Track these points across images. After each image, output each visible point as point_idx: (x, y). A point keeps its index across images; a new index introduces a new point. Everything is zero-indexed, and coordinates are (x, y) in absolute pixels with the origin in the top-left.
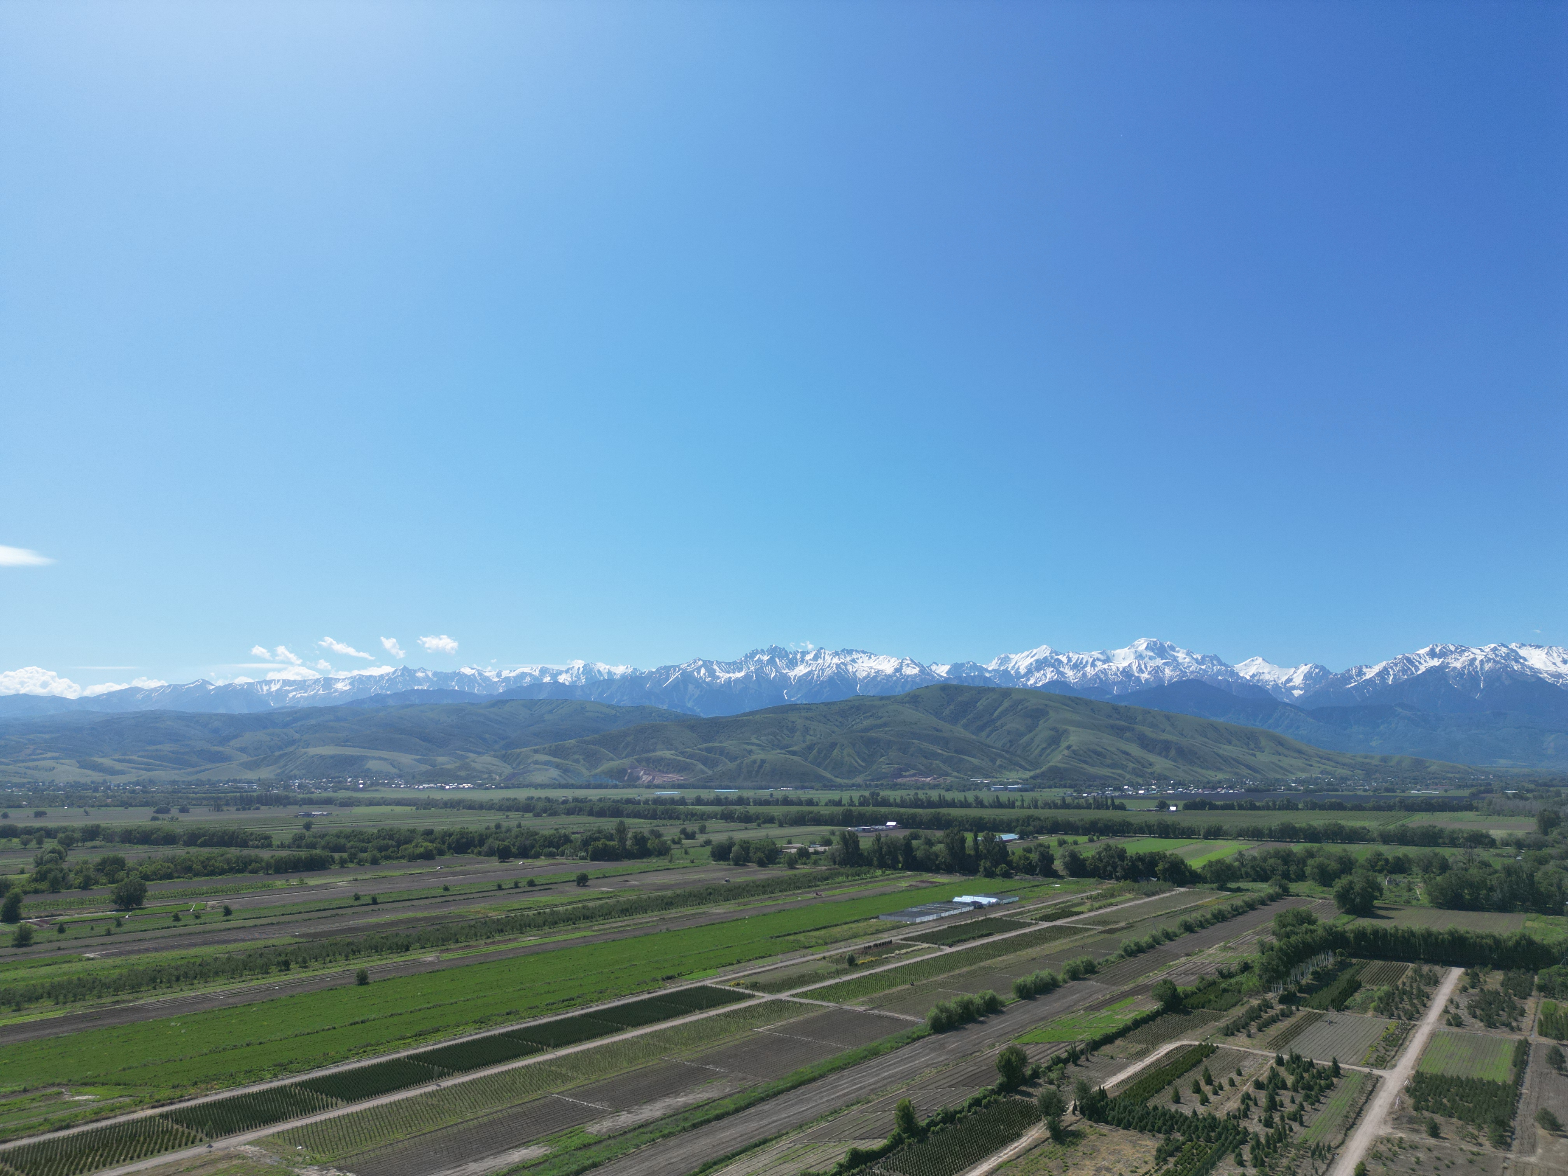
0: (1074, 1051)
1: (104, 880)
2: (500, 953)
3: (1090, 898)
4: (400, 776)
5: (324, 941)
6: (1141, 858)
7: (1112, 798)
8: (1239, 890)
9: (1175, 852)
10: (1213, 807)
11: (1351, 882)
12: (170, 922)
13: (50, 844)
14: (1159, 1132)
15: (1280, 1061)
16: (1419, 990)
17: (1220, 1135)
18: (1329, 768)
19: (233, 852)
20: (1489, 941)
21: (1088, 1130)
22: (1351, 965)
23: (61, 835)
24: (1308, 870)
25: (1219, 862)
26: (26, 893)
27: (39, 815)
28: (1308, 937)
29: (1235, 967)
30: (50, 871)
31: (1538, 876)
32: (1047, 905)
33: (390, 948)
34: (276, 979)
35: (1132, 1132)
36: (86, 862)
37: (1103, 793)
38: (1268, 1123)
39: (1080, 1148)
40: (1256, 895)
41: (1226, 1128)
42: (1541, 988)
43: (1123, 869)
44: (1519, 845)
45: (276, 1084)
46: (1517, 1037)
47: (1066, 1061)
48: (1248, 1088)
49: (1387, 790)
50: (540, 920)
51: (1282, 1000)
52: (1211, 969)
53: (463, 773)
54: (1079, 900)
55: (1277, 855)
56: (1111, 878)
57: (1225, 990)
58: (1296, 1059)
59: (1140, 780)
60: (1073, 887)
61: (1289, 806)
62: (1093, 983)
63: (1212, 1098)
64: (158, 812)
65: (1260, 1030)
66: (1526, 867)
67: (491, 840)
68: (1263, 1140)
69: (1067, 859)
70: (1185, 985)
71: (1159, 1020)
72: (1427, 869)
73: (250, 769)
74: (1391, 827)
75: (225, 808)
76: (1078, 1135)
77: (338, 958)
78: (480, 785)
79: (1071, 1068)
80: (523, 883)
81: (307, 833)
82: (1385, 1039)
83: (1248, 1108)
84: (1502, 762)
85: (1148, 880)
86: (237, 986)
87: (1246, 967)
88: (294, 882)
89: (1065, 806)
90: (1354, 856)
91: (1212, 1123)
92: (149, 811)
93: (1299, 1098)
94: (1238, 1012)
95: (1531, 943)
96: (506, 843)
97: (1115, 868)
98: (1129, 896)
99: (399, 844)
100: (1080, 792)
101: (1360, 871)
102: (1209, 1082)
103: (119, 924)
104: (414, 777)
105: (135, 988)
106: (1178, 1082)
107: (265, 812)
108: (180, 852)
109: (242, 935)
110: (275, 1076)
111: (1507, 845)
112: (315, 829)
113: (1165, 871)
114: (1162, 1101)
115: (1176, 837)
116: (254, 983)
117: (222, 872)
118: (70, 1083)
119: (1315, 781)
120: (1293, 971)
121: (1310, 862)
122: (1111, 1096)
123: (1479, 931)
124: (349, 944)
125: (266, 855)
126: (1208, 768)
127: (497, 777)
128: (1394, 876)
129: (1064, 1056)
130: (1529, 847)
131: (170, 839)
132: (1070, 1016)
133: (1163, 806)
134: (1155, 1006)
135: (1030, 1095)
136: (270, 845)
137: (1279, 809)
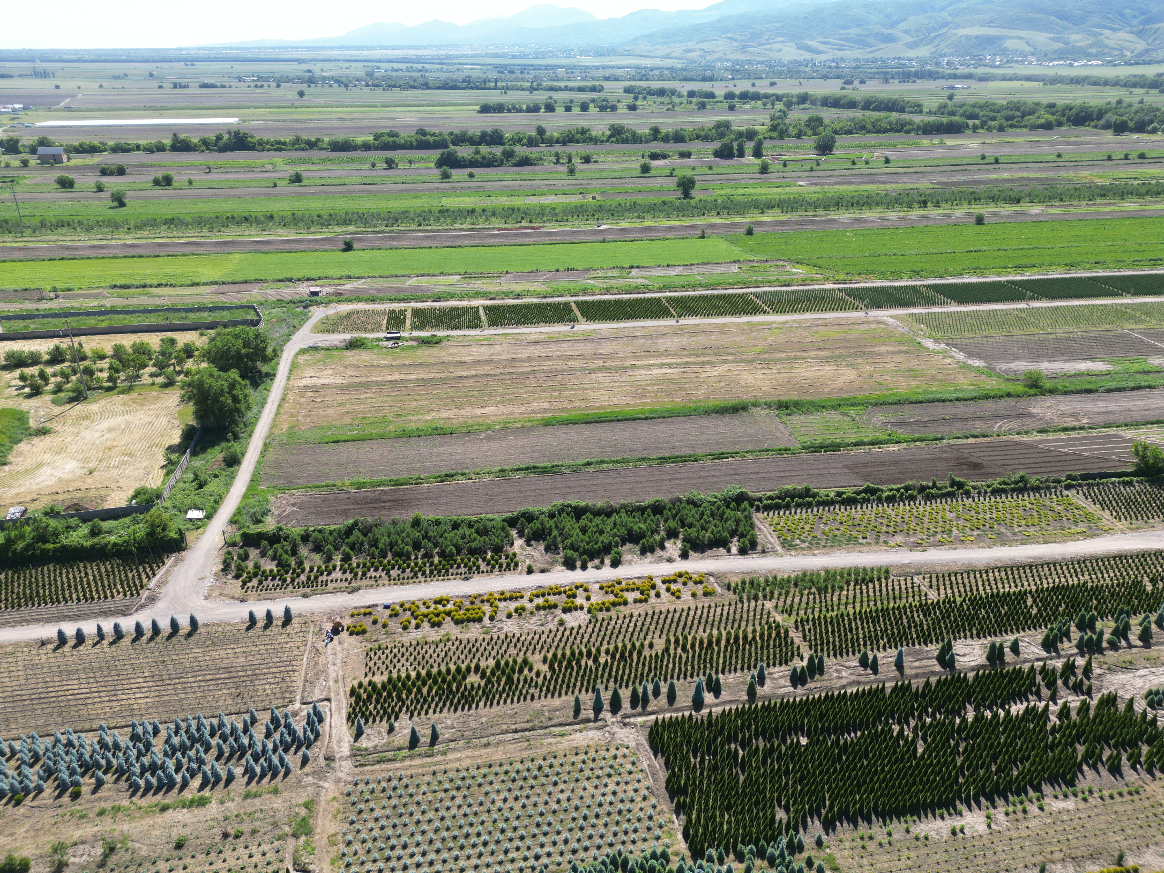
1: (810, 132)
2: (1099, 213)
4: (1033, 54)
5: (954, 189)
12: (849, 165)
13: (779, 106)
19: (895, 116)
23: (785, 99)
26: (765, 139)
27: (773, 84)
30: (778, 124)
33: (1005, 199)
34: (916, 212)
36: (799, 120)
45: (910, 283)
50: (1143, 190)
53: (1093, 51)
64: (845, 83)
67: (1109, 114)
73: (912, 48)
75: (891, 81)
77: (963, 202)
78: (1109, 62)
80: (1134, 155)
81: (950, 103)
86: (889, 214)
88: (936, 142)
92: (840, 82)
96: (1124, 118)
99: (1024, 115)
103: (818, 164)
104: (1046, 55)
105: (827, 208)
107: (920, 84)
108: (858, 114)
109: (896, 178)
110: (911, 278)
112: (956, 100)
116: (902, 213)
117: (886, 131)
118: (789, 261)
124: (972, 193)
125: (917, 119)
127: (1129, 54)
131: (852, 105)
136: (921, 112)
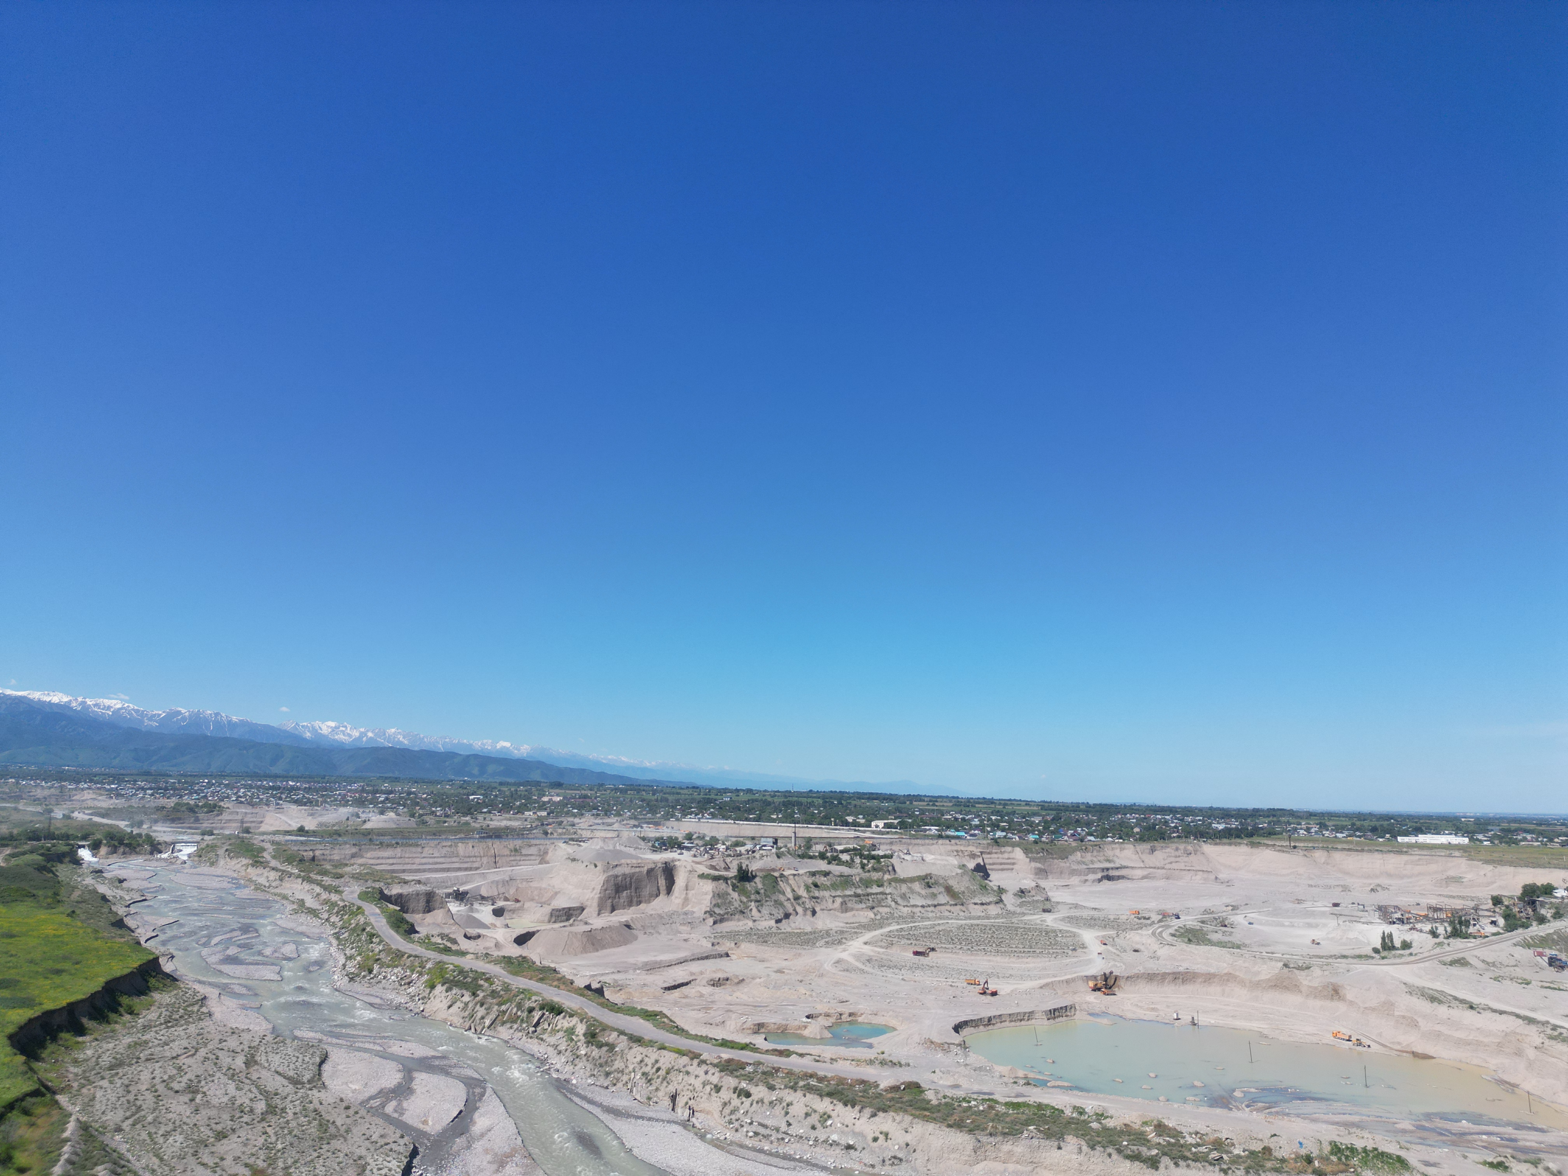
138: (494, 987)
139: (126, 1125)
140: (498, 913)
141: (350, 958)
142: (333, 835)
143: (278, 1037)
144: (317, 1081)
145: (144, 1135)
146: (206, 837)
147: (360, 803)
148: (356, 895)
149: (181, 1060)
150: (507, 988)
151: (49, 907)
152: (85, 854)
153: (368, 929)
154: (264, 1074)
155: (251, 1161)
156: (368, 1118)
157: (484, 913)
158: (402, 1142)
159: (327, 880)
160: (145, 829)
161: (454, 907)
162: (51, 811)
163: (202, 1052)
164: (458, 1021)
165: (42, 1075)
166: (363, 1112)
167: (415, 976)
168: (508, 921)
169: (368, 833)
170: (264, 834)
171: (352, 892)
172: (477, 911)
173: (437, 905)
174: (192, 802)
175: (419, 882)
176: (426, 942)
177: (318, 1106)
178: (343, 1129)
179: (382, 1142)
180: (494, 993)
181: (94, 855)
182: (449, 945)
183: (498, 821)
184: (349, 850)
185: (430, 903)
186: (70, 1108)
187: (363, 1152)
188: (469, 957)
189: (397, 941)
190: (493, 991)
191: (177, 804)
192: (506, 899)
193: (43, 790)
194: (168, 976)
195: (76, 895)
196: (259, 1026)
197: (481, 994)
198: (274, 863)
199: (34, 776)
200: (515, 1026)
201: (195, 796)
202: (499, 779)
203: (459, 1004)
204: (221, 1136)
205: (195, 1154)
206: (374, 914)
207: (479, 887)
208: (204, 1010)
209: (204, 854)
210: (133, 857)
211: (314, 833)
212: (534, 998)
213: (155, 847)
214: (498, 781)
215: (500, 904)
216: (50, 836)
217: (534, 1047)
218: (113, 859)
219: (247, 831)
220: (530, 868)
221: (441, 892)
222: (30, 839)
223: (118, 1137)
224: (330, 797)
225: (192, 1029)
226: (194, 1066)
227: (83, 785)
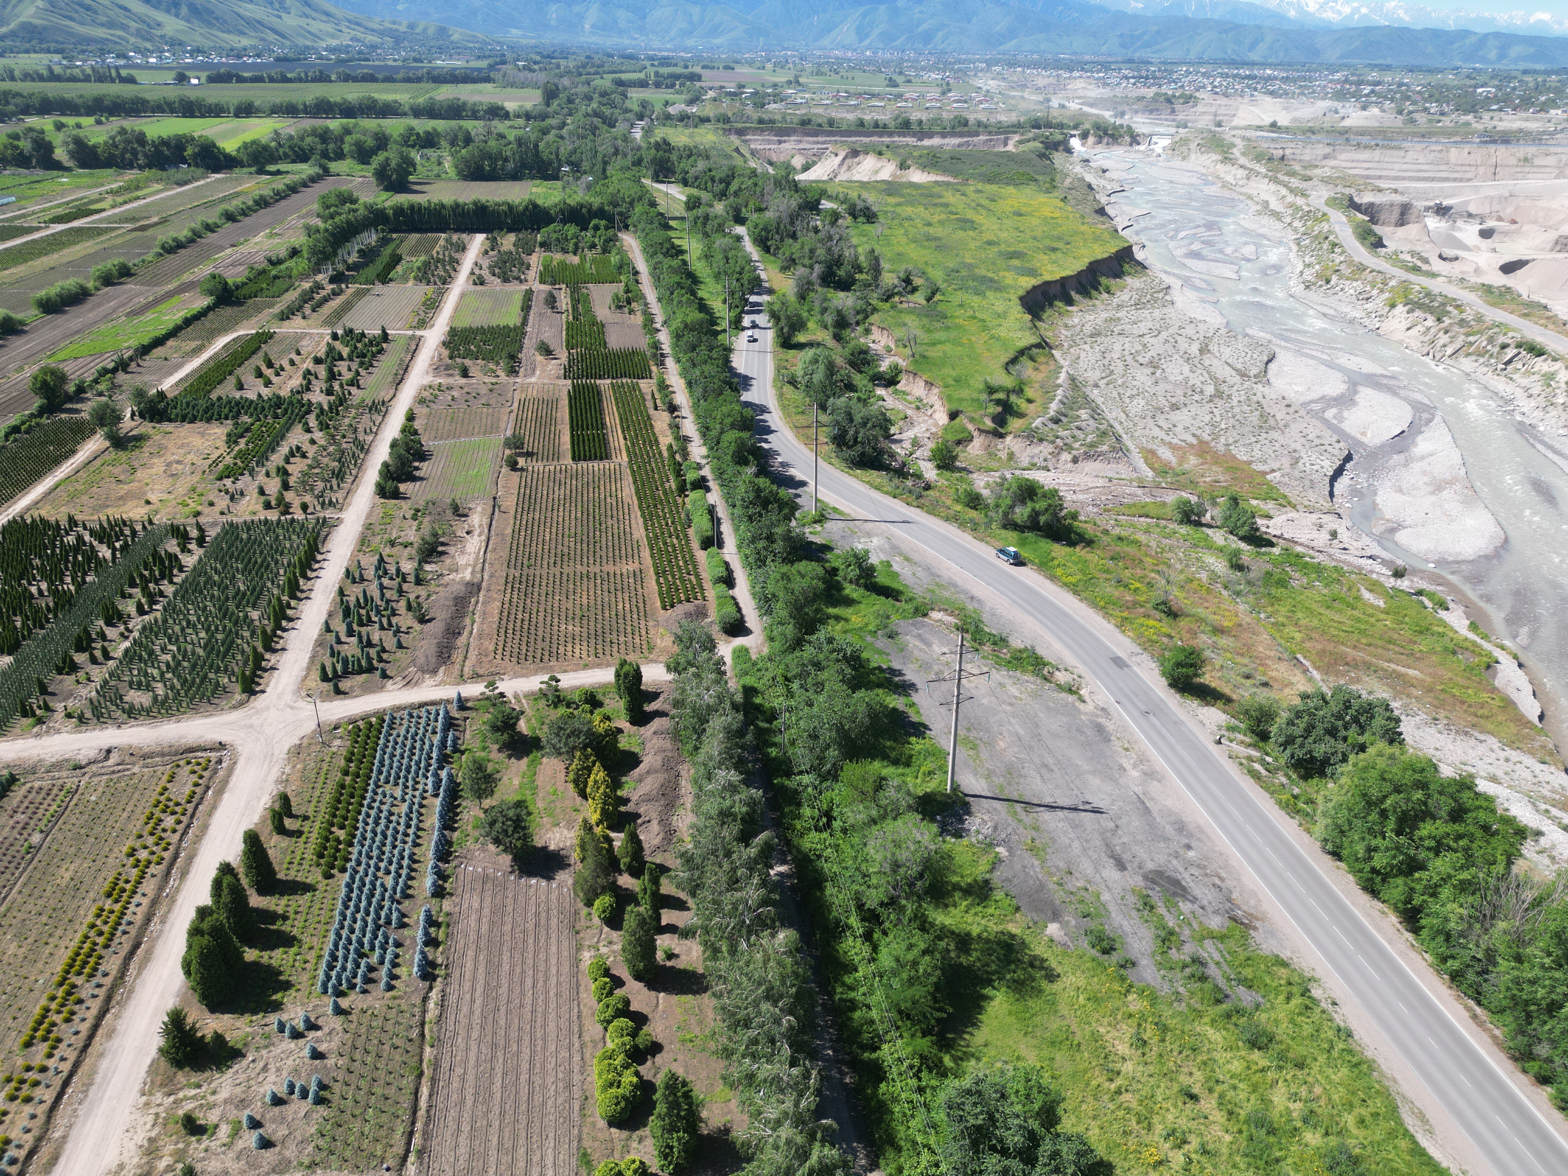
0: (122, 359)
3: (111, 192)
6: (164, 143)
7: (117, 68)
8: (278, 172)
9: (204, 133)
10: (241, 80)
11: (387, 159)
14: (226, 418)
15: (335, 337)
16: (451, 257)
17: (286, 410)
18: (359, 35)
20: (505, 208)
21: (151, 432)
22: (392, 240)
24: (346, 148)
25: (254, 142)
28: (351, 216)
29: (283, 253)
31: (542, 145)
32: (57, 204)
35: (199, 424)
37: (104, 61)
38: (329, 392)
39: (146, 449)
40: (296, 178)
41: (291, 403)
42: (542, 245)
43: (146, 155)
44: (528, 116)
46: (524, 287)
47: (114, 371)
48: (309, 364)
49: (416, 60)
51: (332, 280)
52: (260, 258)
54: (97, 196)
55: (314, 133)
56: (132, 167)
57: (276, 277)
58: (349, 332)
59: (149, 45)
60: (85, 180)
61: (323, 78)
62: (130, 287)
63: (275, 379)
65: (314, 311)
66: (533, 137)
68: (326, 407)
69: (71, 146)
70: (234, 276)
71: (211, 316)
72: (453, 143)
74: (421, 100)
76: (140, 439)
79: (121, 377)
82: (424, 304)
83: (309, 382)
84: (515, 32)
85: (178, 167)
87: (294, 252)
89: (54, 77)
90: (388, 131)
91: (278, 402)
93: (355, 366)
94: (292, 296)
95: (535, 206)
97: (135, 153)
98: (157, 187)
100: (71, 59)
101: (395, 147)
102: (270, 365)
106: (239, 371)
111: (519, 116)
113: (195, 156)
114: (227, 390)
115: (203, 116)
119: (346, 49)
120: (340, 251)
121: (348, 139)
122: (170, 395)
123: (497, 199)
126: (229, 32)
128: (425, 151)
129: (111, 365)
130: (535, 118)
132: (110, 325)
133: (182, 78)
134: (206, 301)
135: (77, 411)
137: (313, 80)
138: (1464, 316)
139: (1102, 383)
140: (1486, 234)
141: (1309, 266)
142: (1308, 132)
143: (1231, 333)
144: (1263, 376)
145: (1115, 394)
146: (1181, 130)
147: (1340, 96)
148: (1323, 201)
149: (1146, 339)
150: (1479, 319)
151: (1048, 191)
152: (1075, 143)
153: (1331, 238)
154: (1215, 362)
155: (1198, 432)
156: (1307, 418)
157: (1469, 232)
158: (1337, 446)
159: (1295, 182)
160: (1125, 121)
161: (1433, 222)
162: (1049, 100)
163: (1164, 335)
164: (1415, 344)
165: (1042, 332)
166: (1302, 412)
167: (1375, 292)
168: (1496, 245)
169: (1346, 131)
170: (1235, 128)
171: (1319, 197)
172: (1460, 229)
173: (1413, 218)
174: (1170, 93)
175: (1396, 191)
176: (1394, 259)
177: (1261, 399)
178: (1281, 424)
179: (1317, 442)
180: (1462, 323)
181: (1083, 145)
182: (1419, 263)
183: (1510, 121)
184: (1322, 150)
185: (1404, 214)
186: (1062, 362)
187: (1298, 447)
188: (1440, 279)
189: (1361, 253)
190: (1462, 320)
191: (1157, 94)
192: (1500, 219)
193: (1043, 78)
194: (1139, 263)
195: (1068, 181)
196: (1214, 319)
197: (1447, 321)
198: (1242, 160)
199: (1035, 65)
200: (1481, 360)
201: (1173, 86)
202: (1522, 66)
203: (1419, 327)
204: (1175, 407)
205: (1153, 417)
206: (1339, 223)
207: (1467, 203)
208: (1168, 298)
209: (1178, 147)
210: (1115, 147)
211: (1287, 130)
212: (1510, 334)
213: (1135, 139)
214: (1521, 68)
215: (1490, 224)
216: (1049, 125)
217: (1500, 384)
218: (1099, 148)
219: (1219, 125)
220: (1541, 183)
221: (1420, 204)
222: (1034, 127)
223: (1096, 391)
224: (1309, 87)
225: (1157, 313)
226: (1156, 346)
227: (1076, 74)
